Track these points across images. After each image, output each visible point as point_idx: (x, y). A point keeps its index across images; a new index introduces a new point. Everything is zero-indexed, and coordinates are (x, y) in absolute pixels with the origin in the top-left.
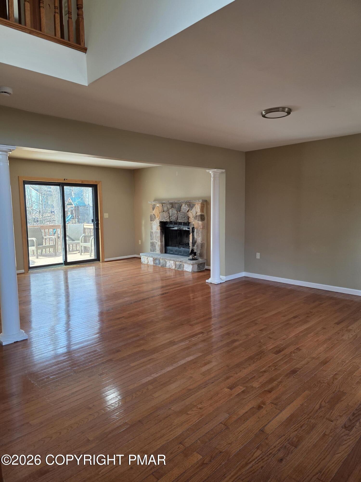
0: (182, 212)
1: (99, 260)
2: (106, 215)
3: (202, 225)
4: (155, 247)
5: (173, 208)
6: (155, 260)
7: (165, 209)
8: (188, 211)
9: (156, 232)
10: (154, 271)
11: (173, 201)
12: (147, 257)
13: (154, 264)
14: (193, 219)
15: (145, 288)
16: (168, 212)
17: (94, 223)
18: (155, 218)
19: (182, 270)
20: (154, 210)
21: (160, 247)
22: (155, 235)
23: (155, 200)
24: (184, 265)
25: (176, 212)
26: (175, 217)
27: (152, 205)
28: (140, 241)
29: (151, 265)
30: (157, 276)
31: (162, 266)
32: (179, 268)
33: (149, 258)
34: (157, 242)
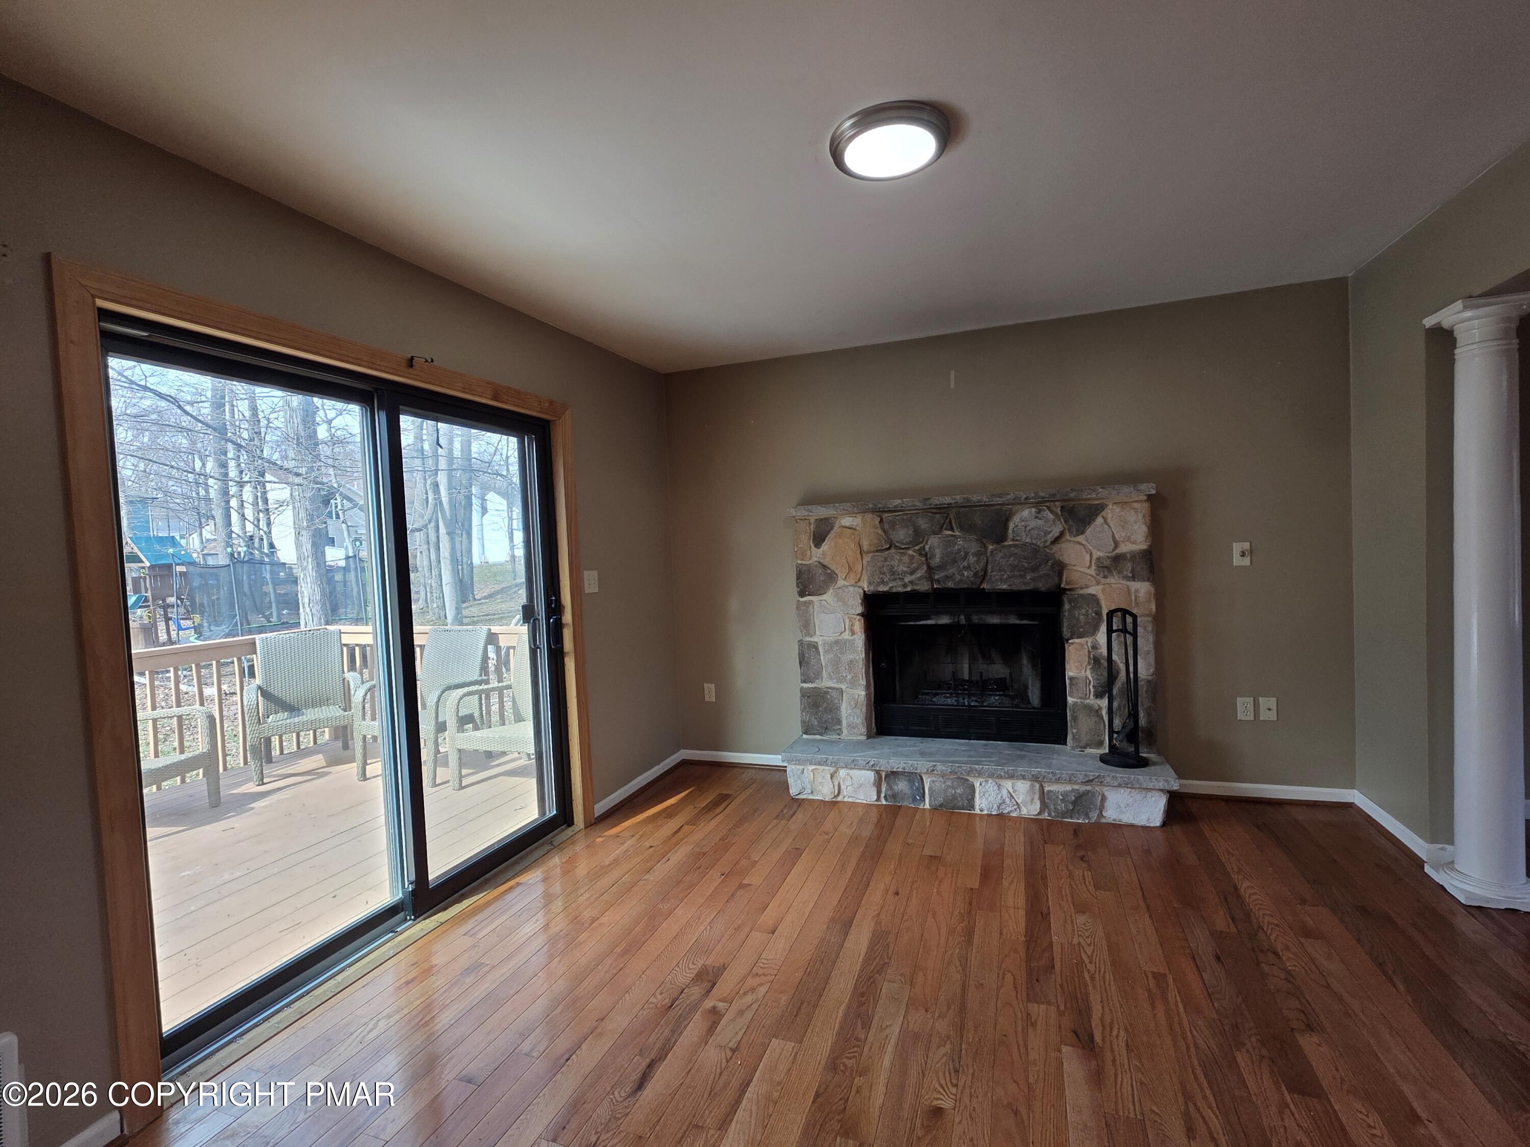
0: (1016, 546)
2: (590, 582)
3: (1152, 599)
4: (833, 709)
5: (952, 529)
6: (883, 779)
7: (901, 534)
8: (1057, 540)
9: (837, 642)
11: (958, 497)
12: (832, 769)
13: (878, 799)
14: (1092, 571)
16: (917, 548)
18: (831, 577)
19: (1093, 820)
20: (825, 546)
22: (831, 656)
23: (830, 499)
24: (1104, 798)
25: (974, 547)
26: (968, 568)
27: (807, 524)
28: (709, 687)
31: (941, 805)
32: (1070, 813)
33: (842, 773)
34: (843, 687)
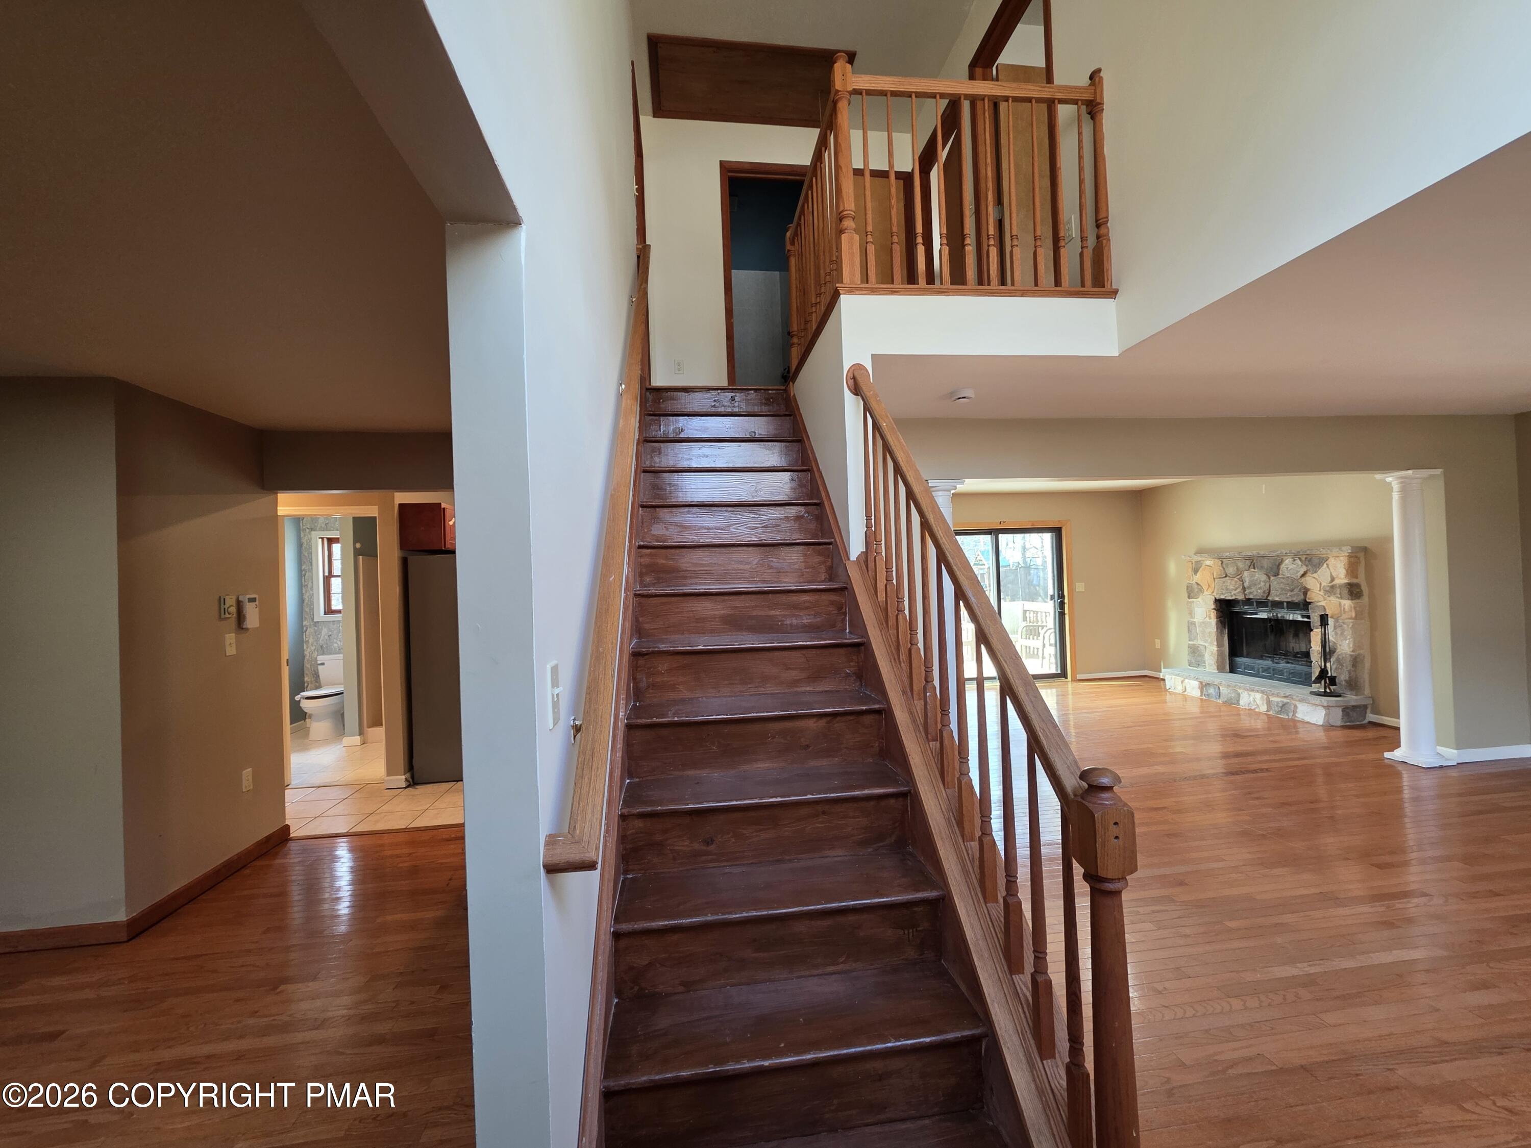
0: (1283, 578)
1: (1063, 674)
2: (1080, 587)
3: (1353, 610)
4: (1202, 656)
5: (1254, 568)
6: (1203, 686)
7: (1231, 570)
8: (1303, 575)
9: (1203, 622)
10: (1202, 713)
11: (1255, 552)
12: (1182, 679)
13: (1201, 696)
14: (1322, 593)
15: (1179, 748)
16: (1238, 577)
17: (1055, 601)
18: (1201, 590)
19: (1290, 717)
20: (1198, 574)
21: (1216, 657)
22: (1201, 629)
23: (1199, 552)
24: (1296, 707)
25: (1264, 578)
26: (1260, 588)
27: (1192, 563)
28: (1158, 642)
29: (1192, 698)
30: (1212, 727)
31: (1226, 701)
32: (1280, 712)
33: (1186, 681)
34: (1207, 645)
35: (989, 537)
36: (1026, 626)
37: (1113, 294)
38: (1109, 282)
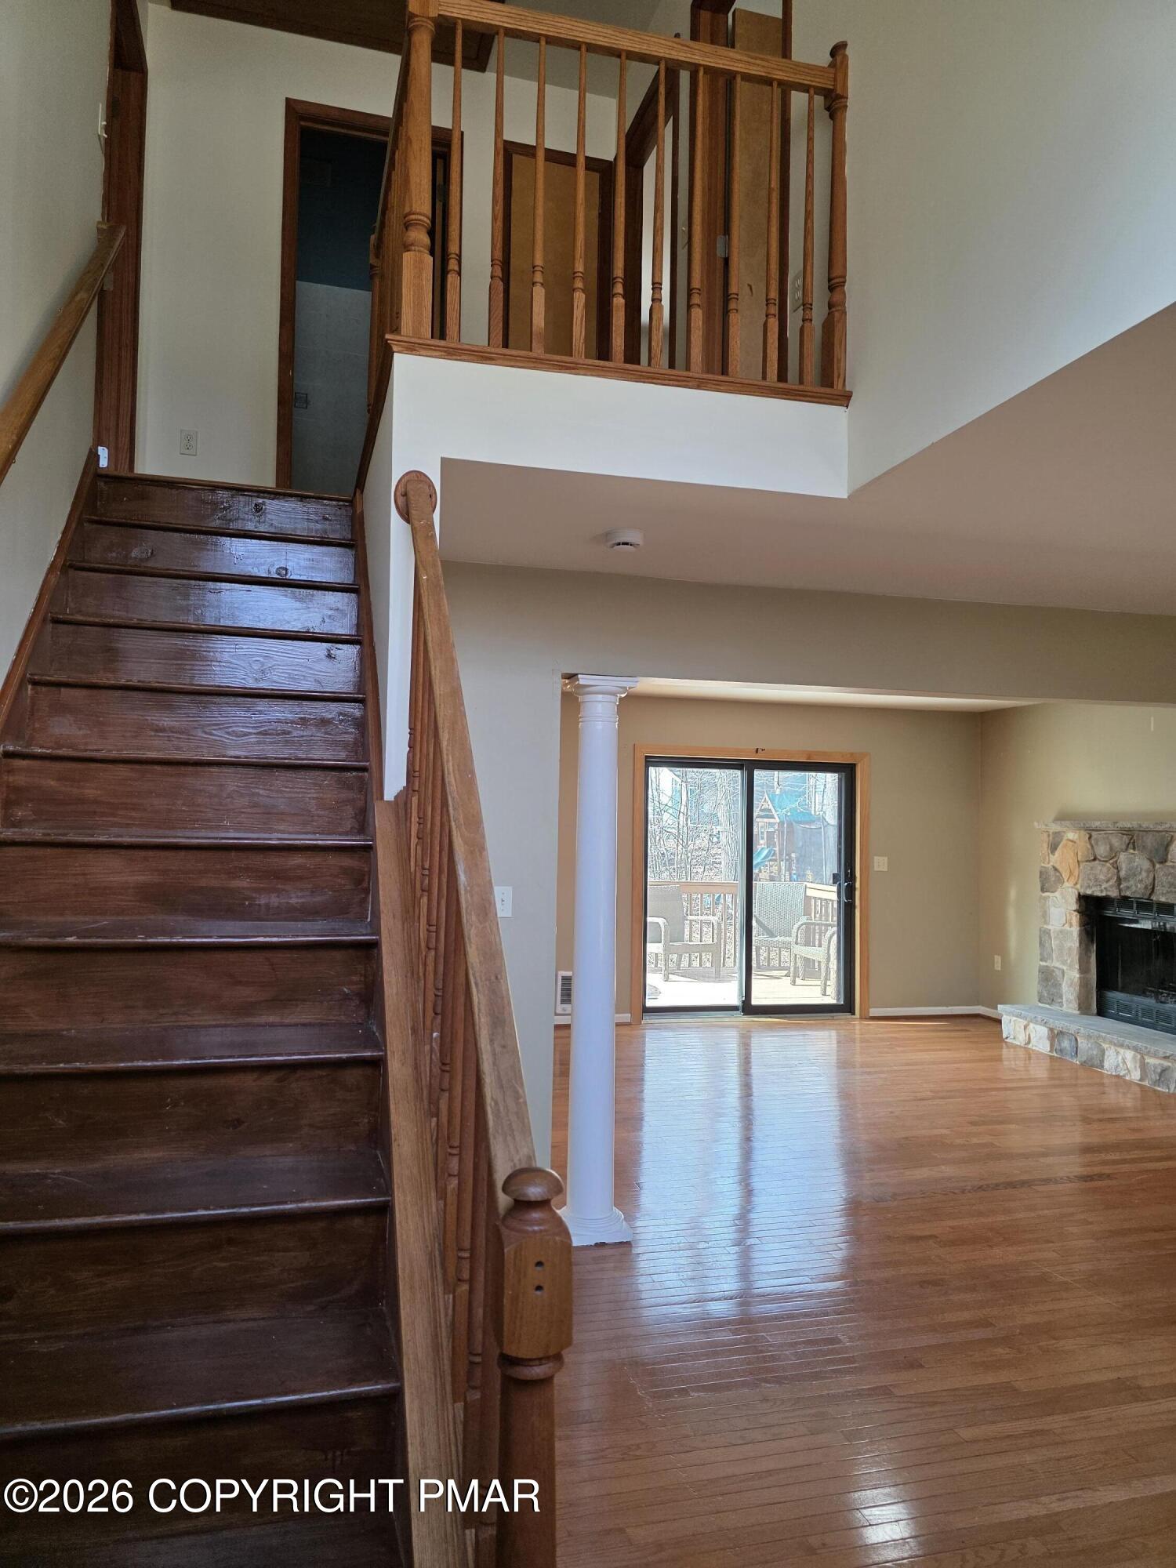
0: (1173, 867)
1: (852, 1011)
2: (880, 864)
4: (1058, 985)
5: (1134, 850)
6: (1055, 1036)
7: (1102, 850)
9: (1061, 932)
10: (1051, 1079)
11: (1135, 823)
12: (1025, 1022)
13: (1051, 1051)
15: (1017, 1139)
16: (1111, 861)
17: (840, 885)
18: (1060, 880)
19: (1171, 1091)
20: (1057, 853)
21: (1077, 988)
22: (1058, 942)
23: (1062, 817)
25: (1147, 864)
26: (1141, 881)
27: (1049, 836)
28: (998, 959)
29: (1039, 1054)
30: (1066, 1100)
31: (1085, 1062)
32: (1158, 1082)
33: (1032, 1025)
34: (1065, 968)
35: (738, 773)
36: (805, 924)
37: (844, 399)
38: (841, 380)
